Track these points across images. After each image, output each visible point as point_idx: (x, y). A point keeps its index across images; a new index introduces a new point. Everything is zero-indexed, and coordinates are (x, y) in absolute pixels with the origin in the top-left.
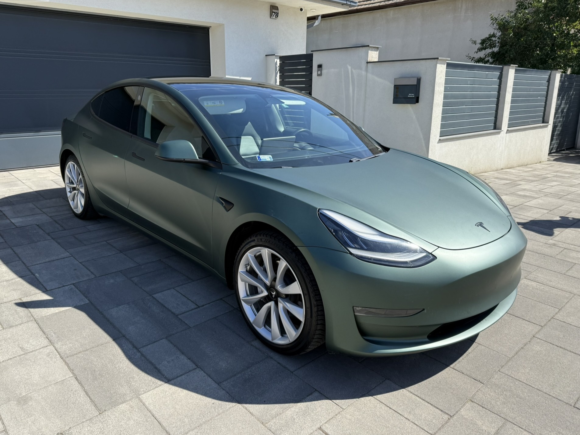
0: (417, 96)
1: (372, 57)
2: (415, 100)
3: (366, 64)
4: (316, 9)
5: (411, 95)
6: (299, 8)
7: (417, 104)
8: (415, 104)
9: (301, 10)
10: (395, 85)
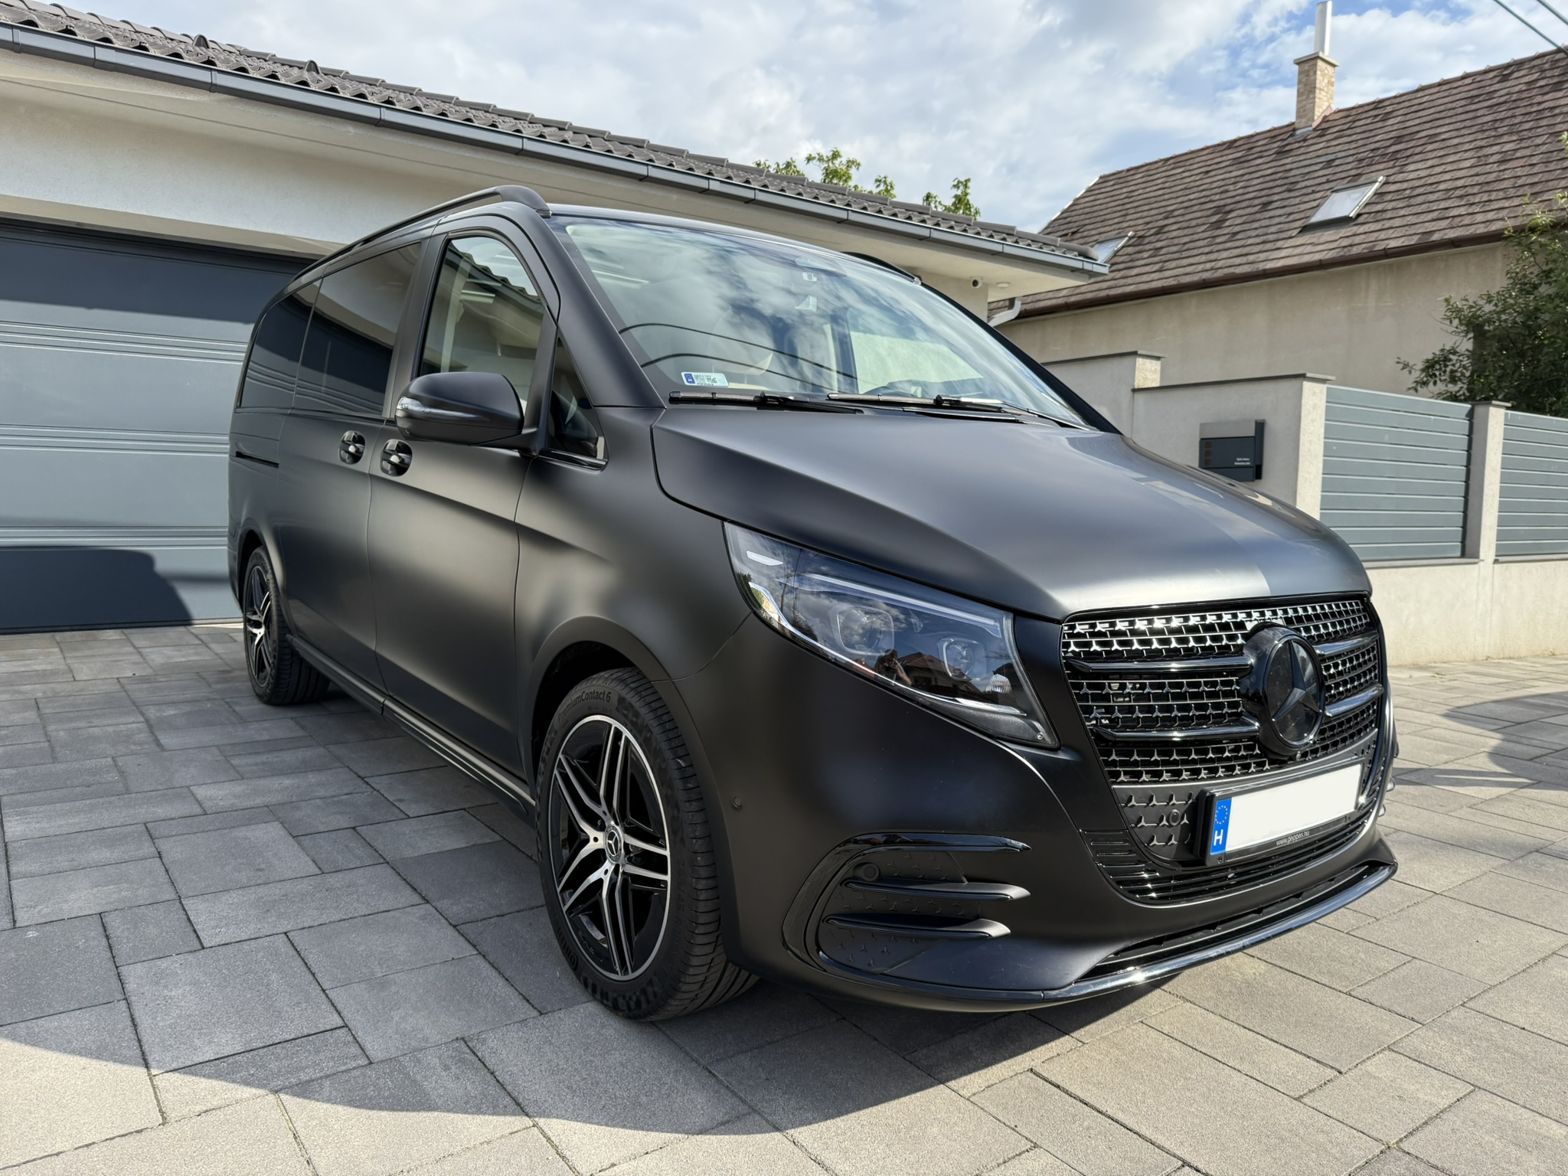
0: (1259, 464)
1: (1146, 379)
2: (1252, 472)
3: (1131, 393)
4: (1009, 283)
5: (1243, 461)
6: (969, 281)
7: (1257, 481)
8: (1253, 481)
9: (975, 283)
10: (1202, 439)
